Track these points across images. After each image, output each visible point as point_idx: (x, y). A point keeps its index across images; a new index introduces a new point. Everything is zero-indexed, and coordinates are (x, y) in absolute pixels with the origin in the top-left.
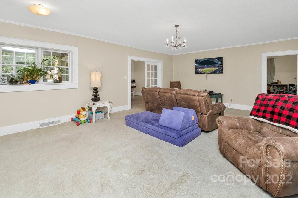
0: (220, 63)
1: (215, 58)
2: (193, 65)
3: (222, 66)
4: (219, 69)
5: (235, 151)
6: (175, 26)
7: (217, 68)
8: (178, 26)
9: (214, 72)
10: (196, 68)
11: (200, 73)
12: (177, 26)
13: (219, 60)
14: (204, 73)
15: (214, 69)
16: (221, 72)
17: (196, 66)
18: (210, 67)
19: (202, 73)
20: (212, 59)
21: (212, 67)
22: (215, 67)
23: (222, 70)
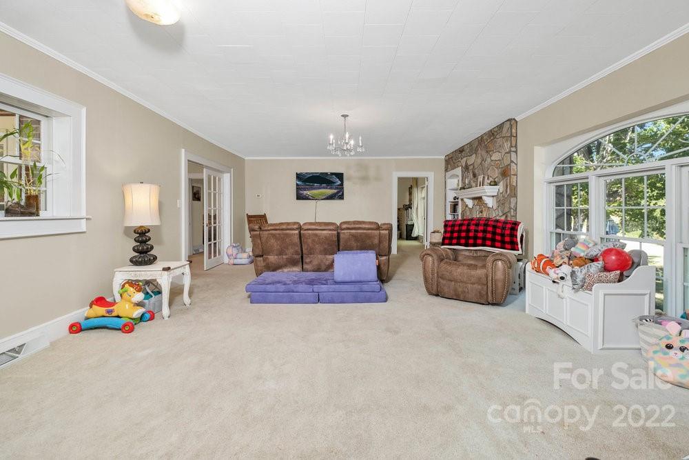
0: (339, 182)
1: (332, 174)
2: (293, 182)
3: (343, 188)
4: (338, 192)
5: (453, 283)
6: (343, 116)
7: (336, 191)
8: (348, 116)
9: (331, 197)
10: (298, 188)
11: (306, 198)
12: (345, 116)
13: (338, 178)
14: (313, 198)
15: (330, 192)
16: (341, 197)
17: (297, 185)
18: (324, 188)
19: (310, 199)
20: (327, 173)
21: (327, 188)
22: (331, 188)
23: (343, 194)
